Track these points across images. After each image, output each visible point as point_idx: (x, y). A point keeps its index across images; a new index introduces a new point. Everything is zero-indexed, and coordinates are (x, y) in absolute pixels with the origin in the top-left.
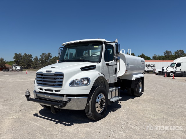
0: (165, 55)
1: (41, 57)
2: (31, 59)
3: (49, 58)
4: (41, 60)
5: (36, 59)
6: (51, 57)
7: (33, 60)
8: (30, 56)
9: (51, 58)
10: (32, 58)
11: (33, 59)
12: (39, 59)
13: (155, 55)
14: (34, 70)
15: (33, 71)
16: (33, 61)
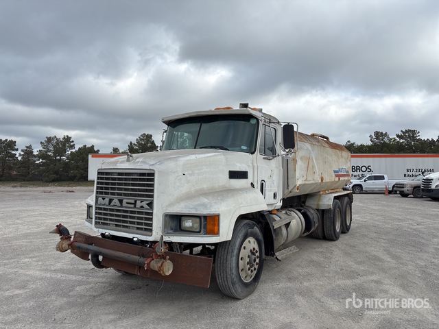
0: (372, 141)
1: (41, 149)
2: (13, 152)
3: (66, 150)
4: (42, 155)
5: (28, 152)
6: (72, 147)
7: (20, 155)
8: (11, 145)
9: (74, 150)
10: (17, 150)
11: (17, 153)
12: (35, 153)
13: (349, 141)
14: (19, 184)
15: (19, 189)
16: (20, 158)
